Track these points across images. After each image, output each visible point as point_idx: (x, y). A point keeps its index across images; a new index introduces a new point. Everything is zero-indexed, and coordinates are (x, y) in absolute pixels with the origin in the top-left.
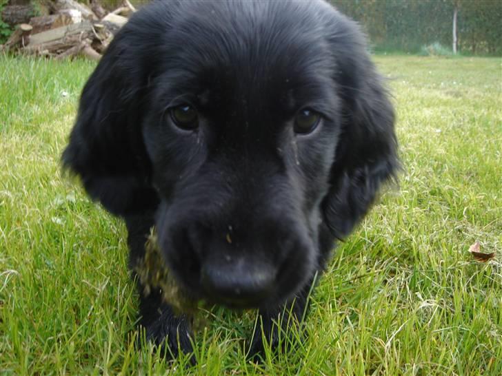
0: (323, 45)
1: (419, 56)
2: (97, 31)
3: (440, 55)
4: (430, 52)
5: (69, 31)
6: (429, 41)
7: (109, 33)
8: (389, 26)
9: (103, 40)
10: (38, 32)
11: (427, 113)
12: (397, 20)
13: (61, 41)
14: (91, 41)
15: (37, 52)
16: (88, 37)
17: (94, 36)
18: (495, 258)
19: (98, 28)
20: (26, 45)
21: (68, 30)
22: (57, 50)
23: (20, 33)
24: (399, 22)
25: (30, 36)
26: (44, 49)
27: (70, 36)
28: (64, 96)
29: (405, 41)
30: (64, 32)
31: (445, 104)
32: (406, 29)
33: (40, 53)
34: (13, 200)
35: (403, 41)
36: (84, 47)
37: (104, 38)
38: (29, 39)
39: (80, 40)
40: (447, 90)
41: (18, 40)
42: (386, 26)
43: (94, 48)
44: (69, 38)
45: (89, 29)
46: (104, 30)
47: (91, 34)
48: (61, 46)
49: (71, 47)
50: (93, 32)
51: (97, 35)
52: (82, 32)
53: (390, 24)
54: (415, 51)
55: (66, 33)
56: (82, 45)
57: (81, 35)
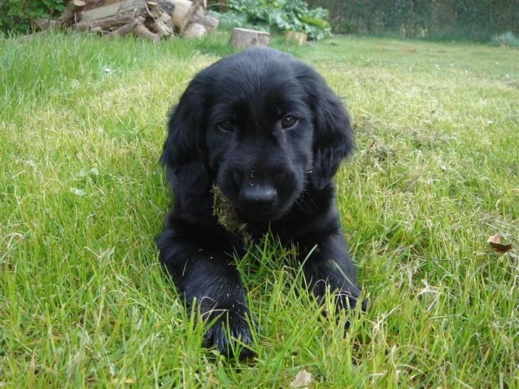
0: (295, 82)
1: (489, 46)
2: (150, 9)
3: (511, 46)
4: (501, 42)
5: (123, 9)
6: (501, 30)
7: (163, 12)
8: (459, 14)
9: (156, 18)
10: (92, 9)
11: (482, 103)
12: (468, 7)
13: (114, 19)
14: (144, 19)
15: (90, 28)
16: (140, 15)
17: (147, 14)
18: (513, 250)
19: (151, 5)
20: (78, 21)
21: (121, 8)
22: (108, 27)
23: (73, 8)
24: (470, 9)
25: (83, 13)
26: (97, 26)
27: (123, 14)
28: (107, 72)
29: (476, 30)
30: (116, 9)
31: (505, 95)
32: (477, 18)
33: (92, 29)
34: (35, 170)
35: (473, 30)
36: (137, 25)
37: (157, 16)
38: (81, 15)
39: (133, 18)
40: (511, 82)
41: (70, 16)
42: (456, 14)
43: (147, 27)
44: (121, 15)
45: (142, 7)
46: (158, 8)
47: (145, 12)
48: (114, 23)
49: (124, 24)
50: (146, 9)
51: (150, 13)
52: (135, 10)
53: (460, 11)
54: (485, 40)
55: (119, 10)
56: (135, 23)
57: (134, 13)
